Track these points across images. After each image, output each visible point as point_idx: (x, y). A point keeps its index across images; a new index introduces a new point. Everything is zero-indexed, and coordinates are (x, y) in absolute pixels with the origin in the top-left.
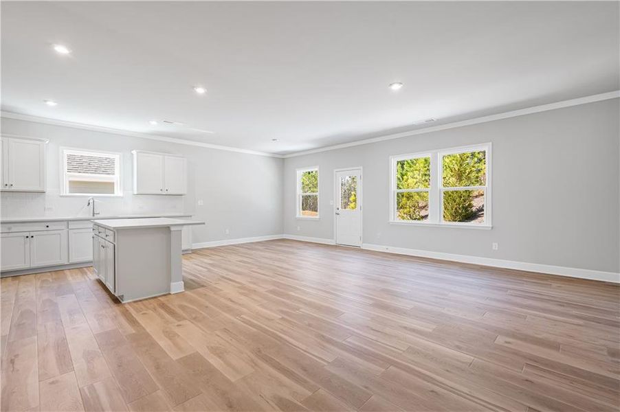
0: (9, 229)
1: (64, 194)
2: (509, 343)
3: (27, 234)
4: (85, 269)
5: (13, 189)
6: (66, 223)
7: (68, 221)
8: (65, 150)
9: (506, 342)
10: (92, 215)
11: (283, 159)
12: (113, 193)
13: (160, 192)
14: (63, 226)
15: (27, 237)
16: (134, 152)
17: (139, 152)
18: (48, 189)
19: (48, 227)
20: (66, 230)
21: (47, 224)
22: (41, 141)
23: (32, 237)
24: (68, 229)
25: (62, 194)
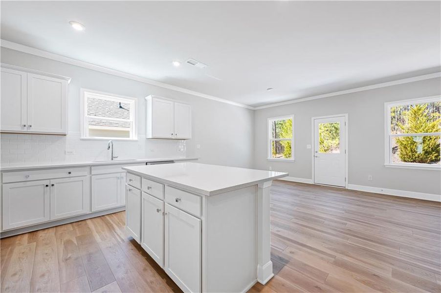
0: (27, 177)
1: (85, 138)
3: (47, 183)
4: (107, 217)
5: (32, 130)
6: (88, 169)
7: (91, 166)
8: (85, 92)
10: (110, 158)
11: (254, 110)
12: (129, 137)
13: (170, 137)
14: (86, 172)
15: (47, 186)
16: (149, 98)
17: (154, 97)
18: (69, 132)
19: (70, 173)
20: (88, 176)
21: (69, 170)
22: (63, 78)
23: (53, 185)
24: (90, 175)
25: (82, 138)
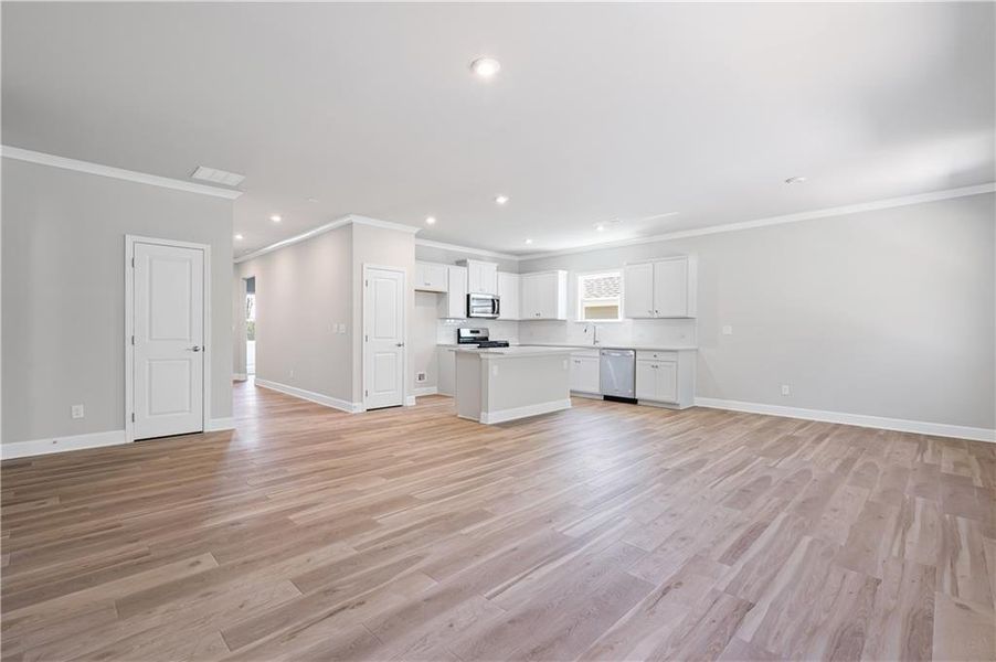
1: (578, 321)
2: (193, 565)
9: (198, 563)
10: (593, 342)
12: (616, 318)
13: (649, 315)
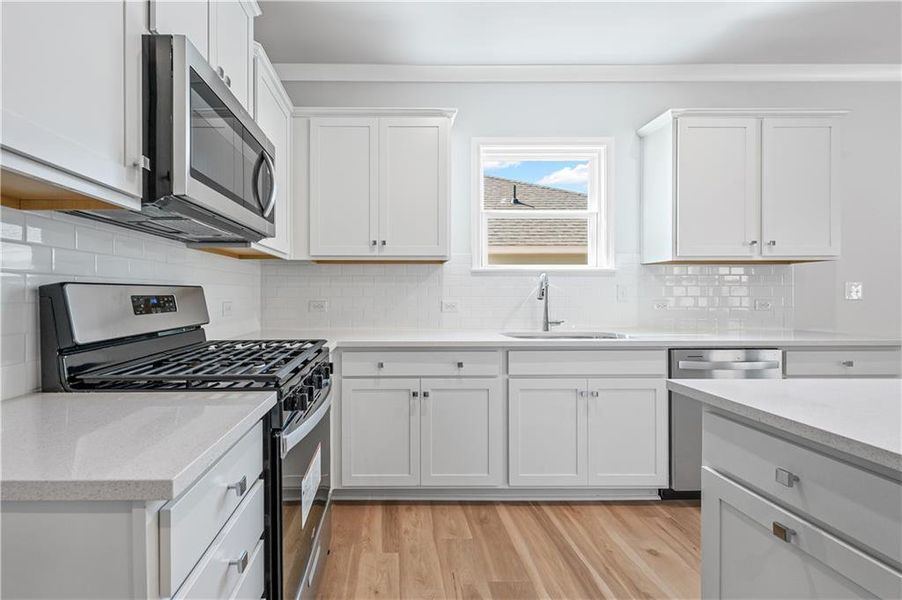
1: (480, 268)
3: (414, 385)
4: (549, 511)
5: (388, 252)
6: (500, 357)
7: (507, 350)
13: (745, 254)
14: (493, 364)
15: (415, 394)
17: (684, 115)
18: (453, 254)
19: (460, 365)
20: (502, 378)
21: (459, 357)
22: (441, 114)
23: (426, 395)
24: (506, 376)
25: (475, 268)
